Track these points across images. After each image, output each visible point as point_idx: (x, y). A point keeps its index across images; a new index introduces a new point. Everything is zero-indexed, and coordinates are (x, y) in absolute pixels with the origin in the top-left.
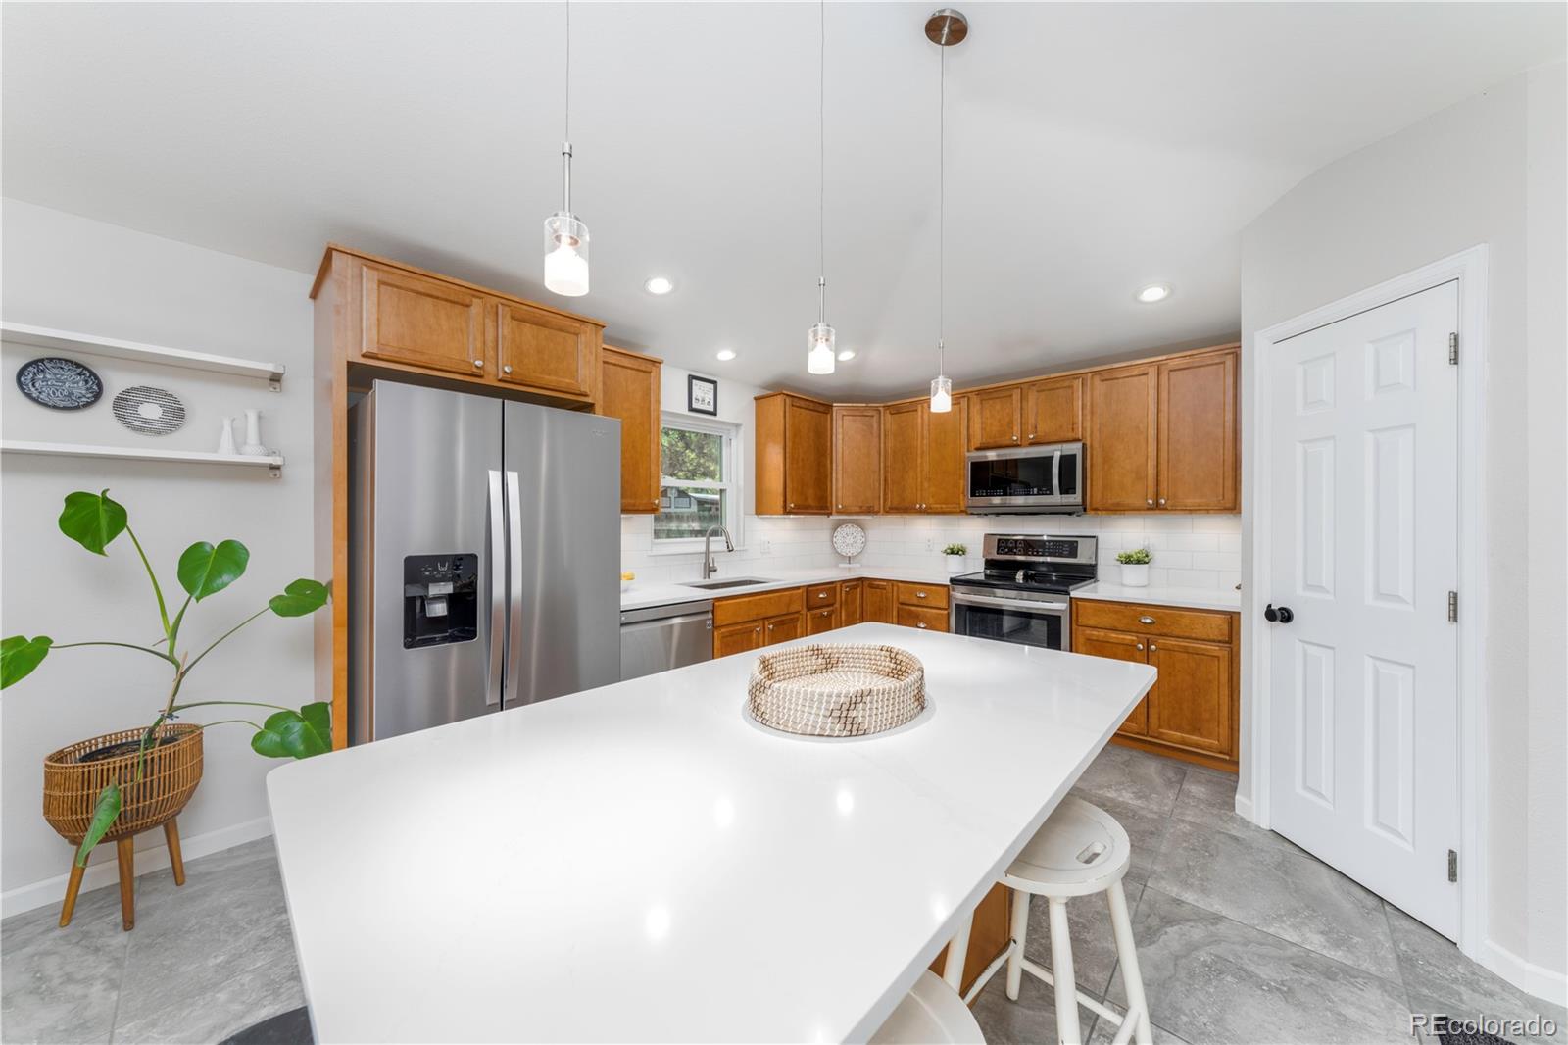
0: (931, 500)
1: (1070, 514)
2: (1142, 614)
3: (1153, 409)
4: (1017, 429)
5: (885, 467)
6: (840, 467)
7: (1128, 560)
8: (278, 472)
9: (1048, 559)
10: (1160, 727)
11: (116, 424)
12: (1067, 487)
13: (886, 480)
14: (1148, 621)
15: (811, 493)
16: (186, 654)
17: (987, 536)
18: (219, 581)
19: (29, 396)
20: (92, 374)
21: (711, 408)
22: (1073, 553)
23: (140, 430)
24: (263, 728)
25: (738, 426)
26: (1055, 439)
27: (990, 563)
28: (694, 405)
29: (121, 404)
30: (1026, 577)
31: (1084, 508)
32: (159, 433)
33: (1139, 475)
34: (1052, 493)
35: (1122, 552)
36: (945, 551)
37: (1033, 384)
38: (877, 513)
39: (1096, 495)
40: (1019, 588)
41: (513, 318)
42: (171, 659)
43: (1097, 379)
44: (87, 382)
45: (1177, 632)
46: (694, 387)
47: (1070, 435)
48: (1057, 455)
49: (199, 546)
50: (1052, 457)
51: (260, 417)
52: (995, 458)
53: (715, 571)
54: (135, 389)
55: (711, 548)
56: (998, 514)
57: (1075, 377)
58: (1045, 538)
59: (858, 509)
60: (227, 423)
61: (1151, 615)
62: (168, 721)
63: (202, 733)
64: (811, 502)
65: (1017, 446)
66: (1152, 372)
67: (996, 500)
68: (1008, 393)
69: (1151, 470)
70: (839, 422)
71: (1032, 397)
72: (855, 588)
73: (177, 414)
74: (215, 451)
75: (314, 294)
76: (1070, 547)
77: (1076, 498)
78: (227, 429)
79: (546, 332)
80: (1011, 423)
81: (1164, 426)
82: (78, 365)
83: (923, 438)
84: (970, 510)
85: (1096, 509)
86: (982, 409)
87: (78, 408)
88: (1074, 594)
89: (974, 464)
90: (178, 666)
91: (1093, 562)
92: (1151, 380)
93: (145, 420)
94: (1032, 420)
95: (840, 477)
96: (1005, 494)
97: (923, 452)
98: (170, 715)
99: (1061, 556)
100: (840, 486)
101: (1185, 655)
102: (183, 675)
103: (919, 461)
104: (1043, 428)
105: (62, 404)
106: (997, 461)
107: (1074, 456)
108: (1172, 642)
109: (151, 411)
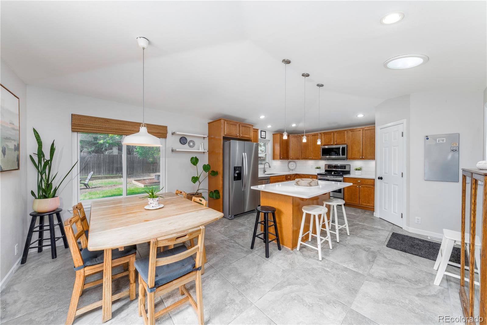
0: (313, 157)
1: (344, 160)
2: (359, 180)
3: (361, 138)
4: (332, 141)
5: (302, 149)
6: (291, 149)
7: (357, 170)
8: (204, 153)
9: (340, 170)
10: (362, 203)
11: (188, 146)
12: (343, 154)
13: (302, 152)
14: (359, 181)
15: (285, 155)
17: (326, 165)
20: (186, 139)
21: (265, 137)
22: (345, 168)
23: (190, 147)
24: (209, 193)
25: (269, 140)
26: (341, 144)
27: (326, 171)
28: (262, 137)
30: (334, 173)
31: (347, 159)
32: (192, 147)
33: (359, 151)
34: (340, 155)
35: (356, 168)
36: (316, 168)
37: (336, 132)
38: (300, 159)
39: (349, 156)
40: (333, 175)
41: (242, 126)
43: (350, 131)
45: (365, 183)
46: (262, 133)
47: (344, 143)
48: (341, 147)
49: (204, 165)
50: (340, 148)
51: (203, 144)
52: (327, 148)
53: (266, 172)
54: (190, 141)
55: (265, 167)
56: (328, 160)
57: (345, 130)
58: (339, 165)
59: (295, 159)
61: (360, 180)
63: (202, 194)
64: (285, 157)
65: (332, 145)
66: (361, 130)
67: (328, 157)
68: (330, 133)
69: (361, 150)
70: (291, 139)
71: (336, 134)
72: (295, 176)
73: (194, 144)
74: (199, 150)
75: (209, 123)
76: (344, 167)
77: (345, 156)
78: (201, 146)
79: (246, 128)
80: (331, 140)
81: (364, 141)
83: (311, 142)
84: (322, 159)
85: (349, 159)
86: (324, 136)
87: (185, 144)
88: (344, 176)
89: (323, 149)
90: (200, 183)
91: (349, 170)
92: (361, 132)
93: (191, 145)
94: (336, 140)
95: (291, 151)
96: (330, 155)
97: (311, 146)
98: (198, 191)
99: (342, 169)
100: (291, 153)
101: (366, 188)
103: (310, 148)
104: (338, 141)
105: (183, 144)
106: (328, 148)
107: (345, 147)
108: (364, 185)
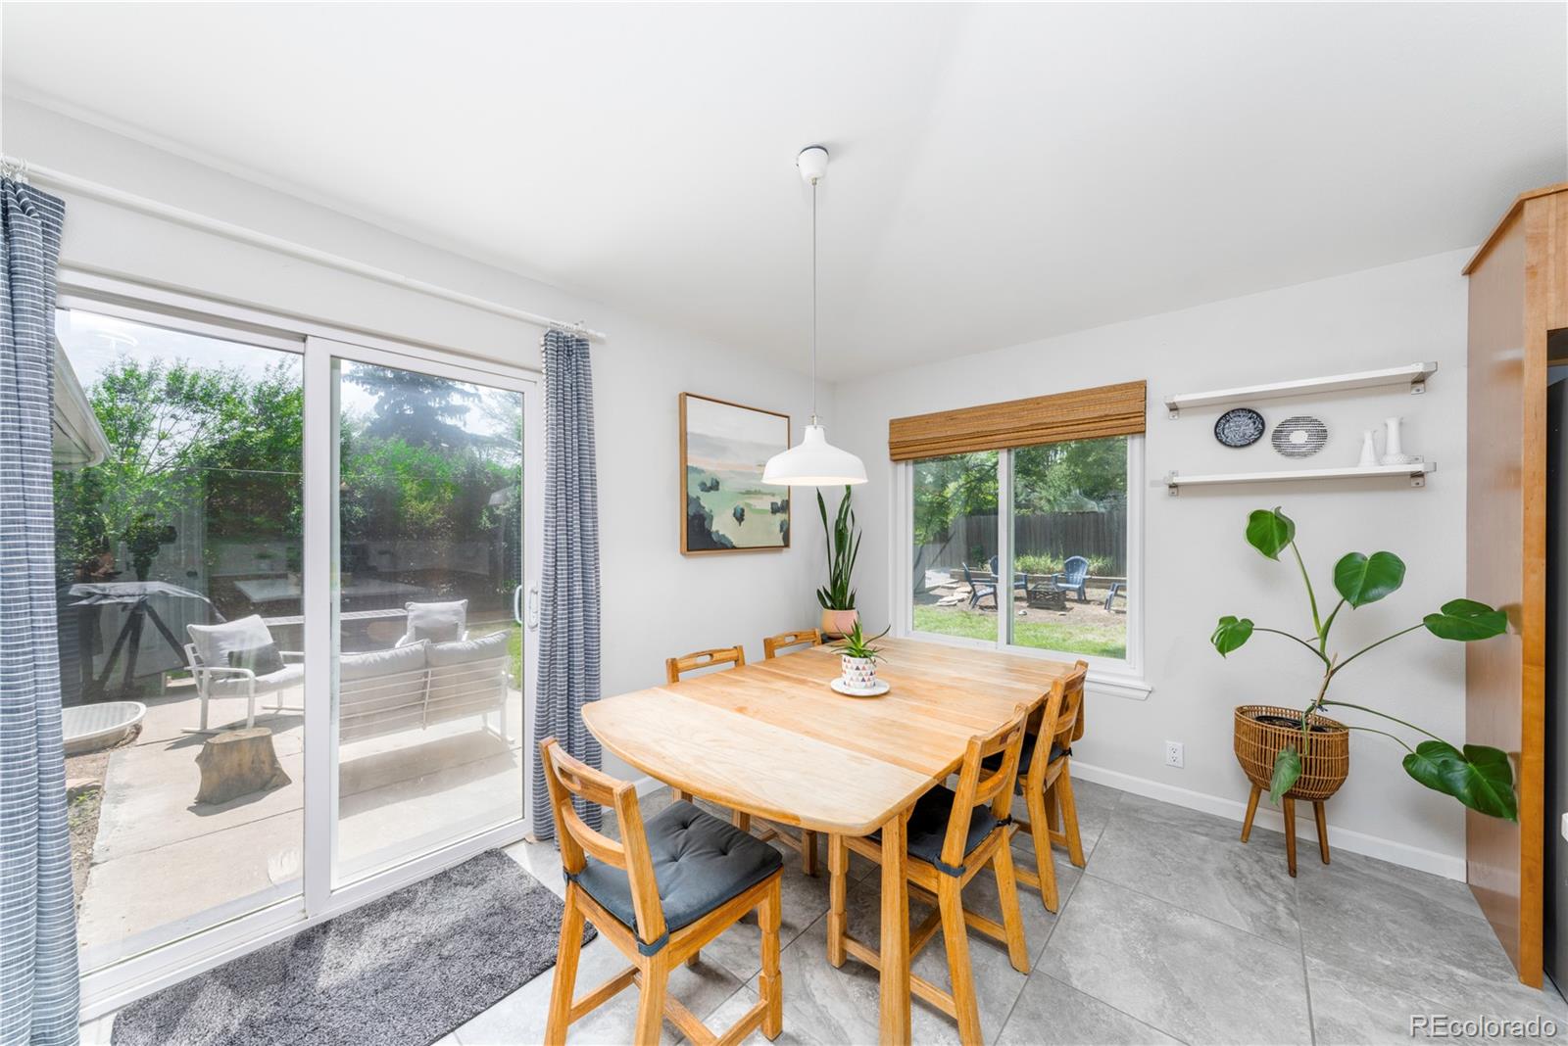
8: (1420, 480)
11: (1274, 452)
16: (1336, 656)
18: (1374, 592)
19: (1221, 441)
20: (1258, 415)
23: (1291, 455)
24: (1415, 752)
29: (1278, 435)
32: (1305, 456)
42: (1322, 655)
44: (1255, 423)
49: (1351, 556)
51: (1401, 424)
54: (1289, 421)
60: (1368, 436)
62: (1318, 712)
63: (1347, 733)
73: (1320, 435)
74: (1356, 466)
75: (1470, 270)
78: (1369, 442)
82: (1250, 411)
87: (1249, 444)
90: (1329, 665)
93: (1295, 446)
98: (1320, 707)
102: (1333, 672)
105: (1239, 443)
109: (1299, 437)
